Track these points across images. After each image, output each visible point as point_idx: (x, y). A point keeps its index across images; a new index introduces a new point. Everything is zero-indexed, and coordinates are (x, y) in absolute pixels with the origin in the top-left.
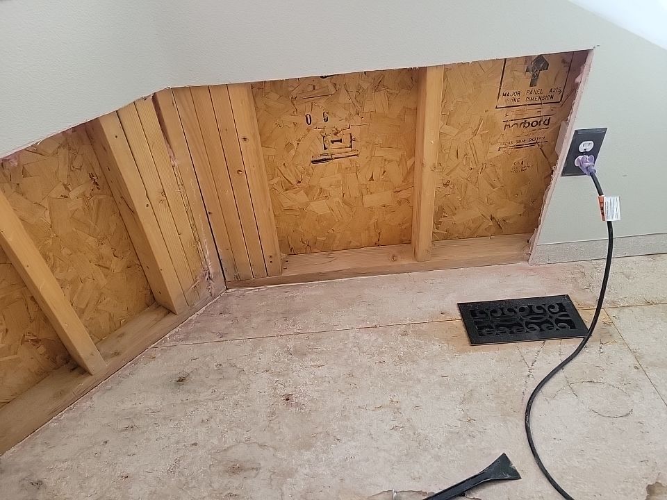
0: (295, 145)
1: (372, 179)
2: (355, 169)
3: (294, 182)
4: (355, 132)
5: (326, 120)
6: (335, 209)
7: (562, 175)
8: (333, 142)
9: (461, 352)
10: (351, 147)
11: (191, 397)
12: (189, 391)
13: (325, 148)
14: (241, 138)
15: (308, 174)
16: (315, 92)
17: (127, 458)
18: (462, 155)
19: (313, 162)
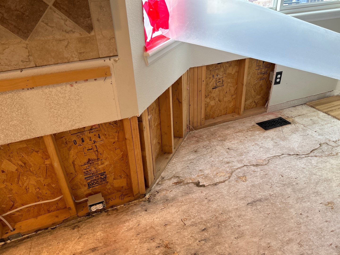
0: (209, 84)
1: (226, 93)
2: (222, 90)
3: (207, 95)
4: (224, 79)
5: (217, 76)
6: (216, 103)
7: (274, 85)
8: (218, 82)
9: (264, 132)
10: (222, 83)
11: (202, 154)
12: (200, 153)
13: (216, 84)
14: (202, 80)
15: (211, 93)
16: (216, 68)
17: (197, 167)
18: (248, 83)
19: (213, 89)
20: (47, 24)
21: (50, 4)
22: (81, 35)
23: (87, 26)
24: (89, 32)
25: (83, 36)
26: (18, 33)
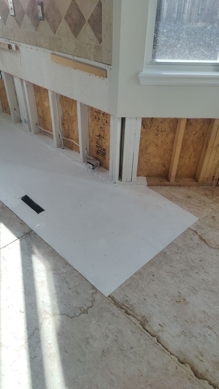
20: (84, 32)
21: (87, 20)
22: (96, 44)
23: (99, 39)
24: (100, 43)
25: (97, 45)
26: (74, 34)
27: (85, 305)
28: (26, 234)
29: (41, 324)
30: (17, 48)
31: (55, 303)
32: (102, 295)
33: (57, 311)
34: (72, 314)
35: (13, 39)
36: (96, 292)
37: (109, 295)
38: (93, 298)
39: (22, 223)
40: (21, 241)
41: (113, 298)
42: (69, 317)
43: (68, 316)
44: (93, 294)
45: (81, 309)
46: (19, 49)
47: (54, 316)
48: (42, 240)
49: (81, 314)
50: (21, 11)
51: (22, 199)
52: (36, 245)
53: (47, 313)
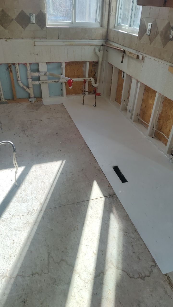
27: (144, 272)
28: (111, 195)
29: (106, 270)
30: (143, 58)
31: (120, 259)
32: (159, 271)
33: (120, 266)
34: (131, 275)
35: (142, 52)
36: (155, 265)
37: (166, 274)
38: (152, 269)
39: (110, 186)
40: (105, 199)
41: (168, 278)
42: (129, 276)
43: (128, 274)
44: (152, 266)
45: (140, 274)
46: (144, 59)
47: (117, 269)
48: (121, 204)
49: (138, 278)
50: (156, 32)
51: (113, 168)
52: (116, 207)
53: (112, 264)
